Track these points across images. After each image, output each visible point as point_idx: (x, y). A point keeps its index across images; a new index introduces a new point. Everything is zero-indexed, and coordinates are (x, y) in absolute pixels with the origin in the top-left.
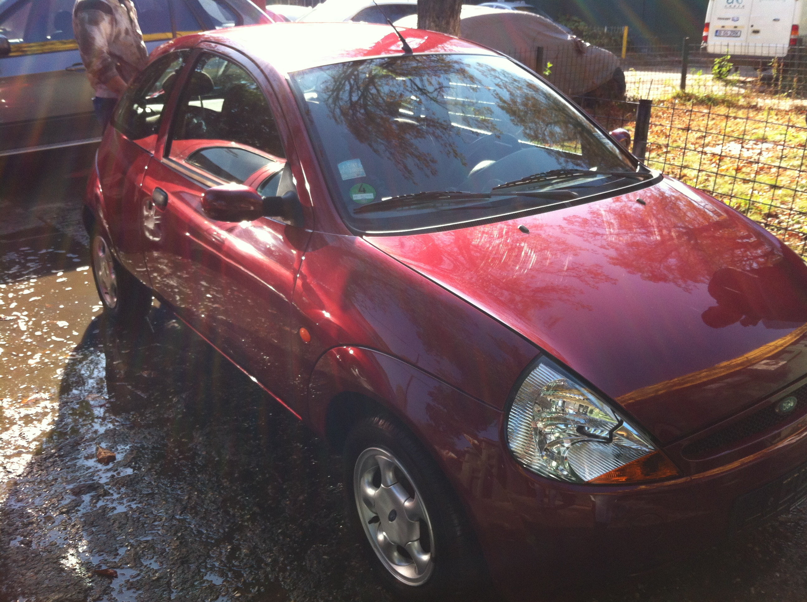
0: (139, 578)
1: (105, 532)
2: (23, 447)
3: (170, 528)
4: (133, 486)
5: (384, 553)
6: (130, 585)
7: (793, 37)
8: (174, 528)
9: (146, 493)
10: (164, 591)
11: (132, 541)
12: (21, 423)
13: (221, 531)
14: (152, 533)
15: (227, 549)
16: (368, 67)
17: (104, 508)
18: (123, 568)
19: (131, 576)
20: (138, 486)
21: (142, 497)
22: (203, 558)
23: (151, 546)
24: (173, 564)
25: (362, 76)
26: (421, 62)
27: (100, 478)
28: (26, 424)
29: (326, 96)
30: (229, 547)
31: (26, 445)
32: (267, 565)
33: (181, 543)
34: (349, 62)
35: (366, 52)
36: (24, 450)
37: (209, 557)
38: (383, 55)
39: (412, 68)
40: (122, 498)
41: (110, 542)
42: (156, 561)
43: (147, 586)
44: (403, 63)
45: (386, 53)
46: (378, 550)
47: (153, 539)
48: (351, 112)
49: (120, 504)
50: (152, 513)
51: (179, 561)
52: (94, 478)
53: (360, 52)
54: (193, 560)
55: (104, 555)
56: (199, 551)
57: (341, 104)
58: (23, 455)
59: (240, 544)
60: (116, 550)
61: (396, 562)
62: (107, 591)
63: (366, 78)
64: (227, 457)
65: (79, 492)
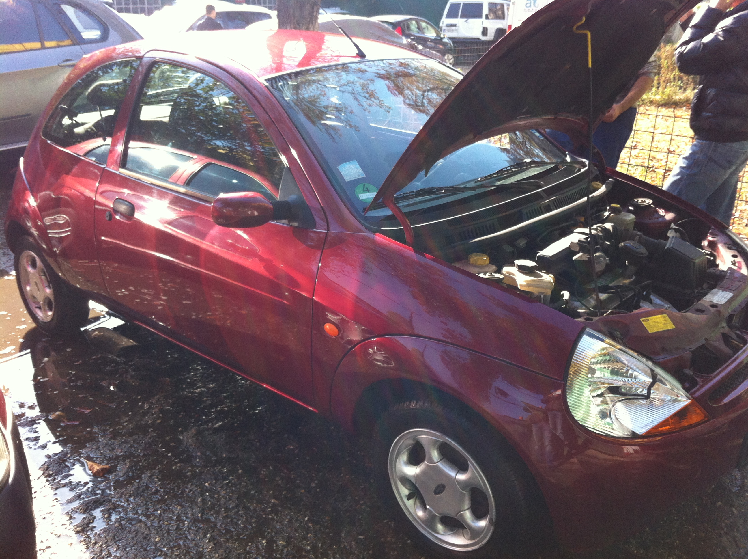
3: (197, 531)
5: (427, 525)
8: (201, 530)
13: (249, 527)
15: (262, 543)
17: (120, 522)
30: (264, 541)
33: (214, 544)
46: (421, 525)
61: (442, 532)
64: (224, 456)
65: (87, 508)
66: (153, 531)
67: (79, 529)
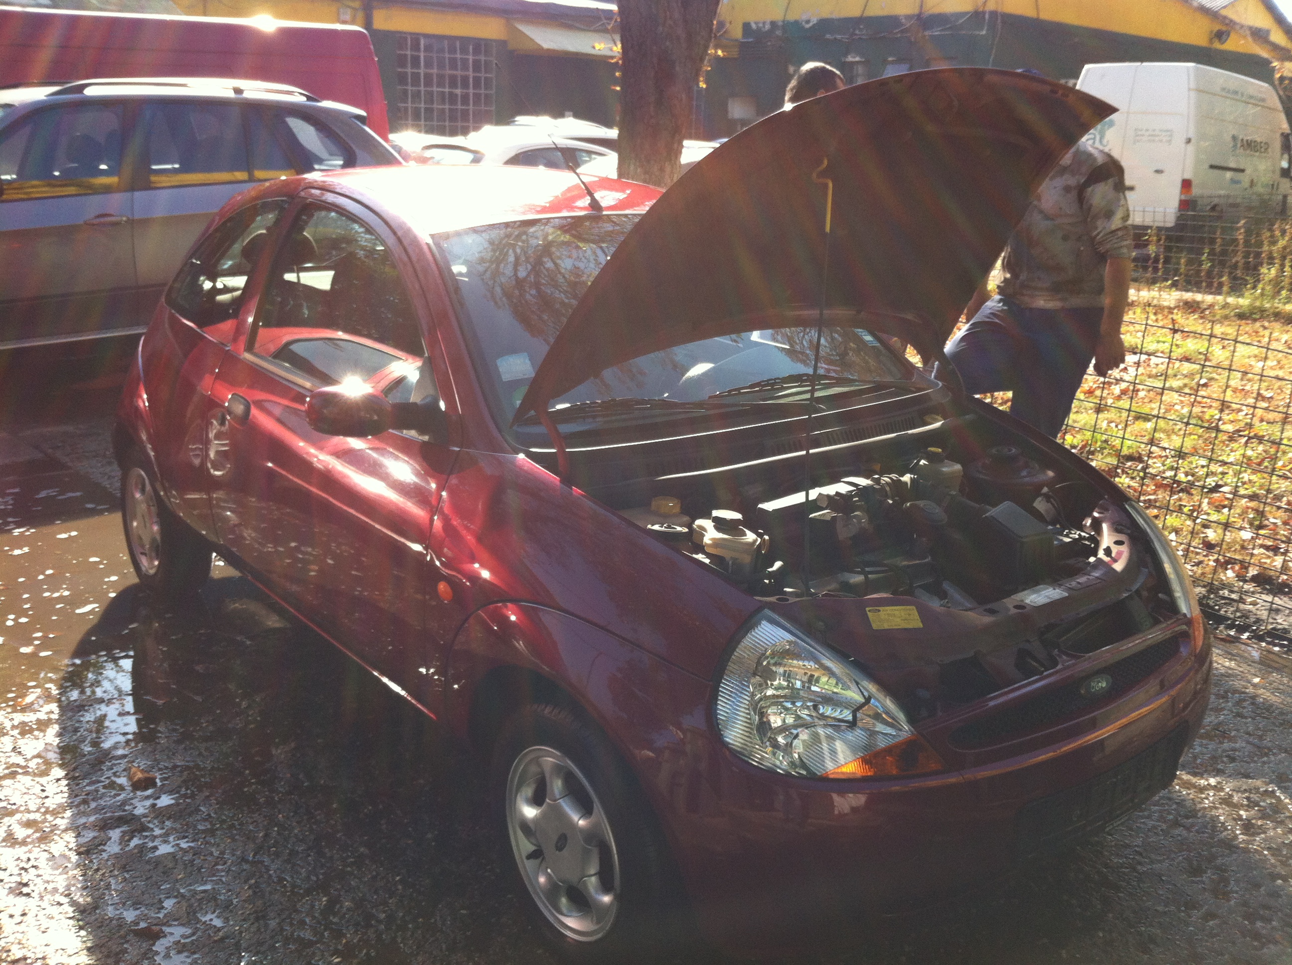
0: (194, 938)
1: (144, 877)
2: (18, 765)
3: (239, 874)
4: (184, 820)
5: (548, 900)
6: (181, 948)
7: (1183, 197)
8: (244, 873)
9: (203, 828)
10: (232, 954)
11: (182, 891)
12: (16, 732)
13: (314, 878)
14: (211, 881)
15: (320, 900)
16: (542, 230)
17: (141, 848)
18: (170, 926)
19: (182, 936)
20: (191, 819)
21: (197, 834)
22: (287, 913)
23: (211, 898)
24: (244, 920)
25: (534, 242)
26: (618, 225)
27: (135, 808)
28: (23, 734)
29: (481, 269)
30: (324, 899)
31: (23, 763)
32: (379, 922)
33: (255, 893)
34: (515, 222)
35: (539, 209)
36: (20, 771)
37: (297, 911)
38: (565, 214)
39: (606, 232)
40: (167, 835)
41: (153, 891)
42: (218, 917)
43: (206, 950)
44: (594, 225)
45: (569, 211)
46: (540, 898)
47: (214, 889)
48: (517, 292)
49: (165, 842)
50: (211, 854)
51: (252, 917)
52: (127, 808)
53: (532, 209)
54: (272, 915)
55: (143, 909)
56: (281, 904)
57: (503, 280)
58: (18, 777)
59: (340, 896)
60: (160, 901)
61: (564, 910)
62: (149, 954)
63: (539, 245)
64: (322, 782)
65: (104, 826)
66: (180, 866)
67: (82, 849)
